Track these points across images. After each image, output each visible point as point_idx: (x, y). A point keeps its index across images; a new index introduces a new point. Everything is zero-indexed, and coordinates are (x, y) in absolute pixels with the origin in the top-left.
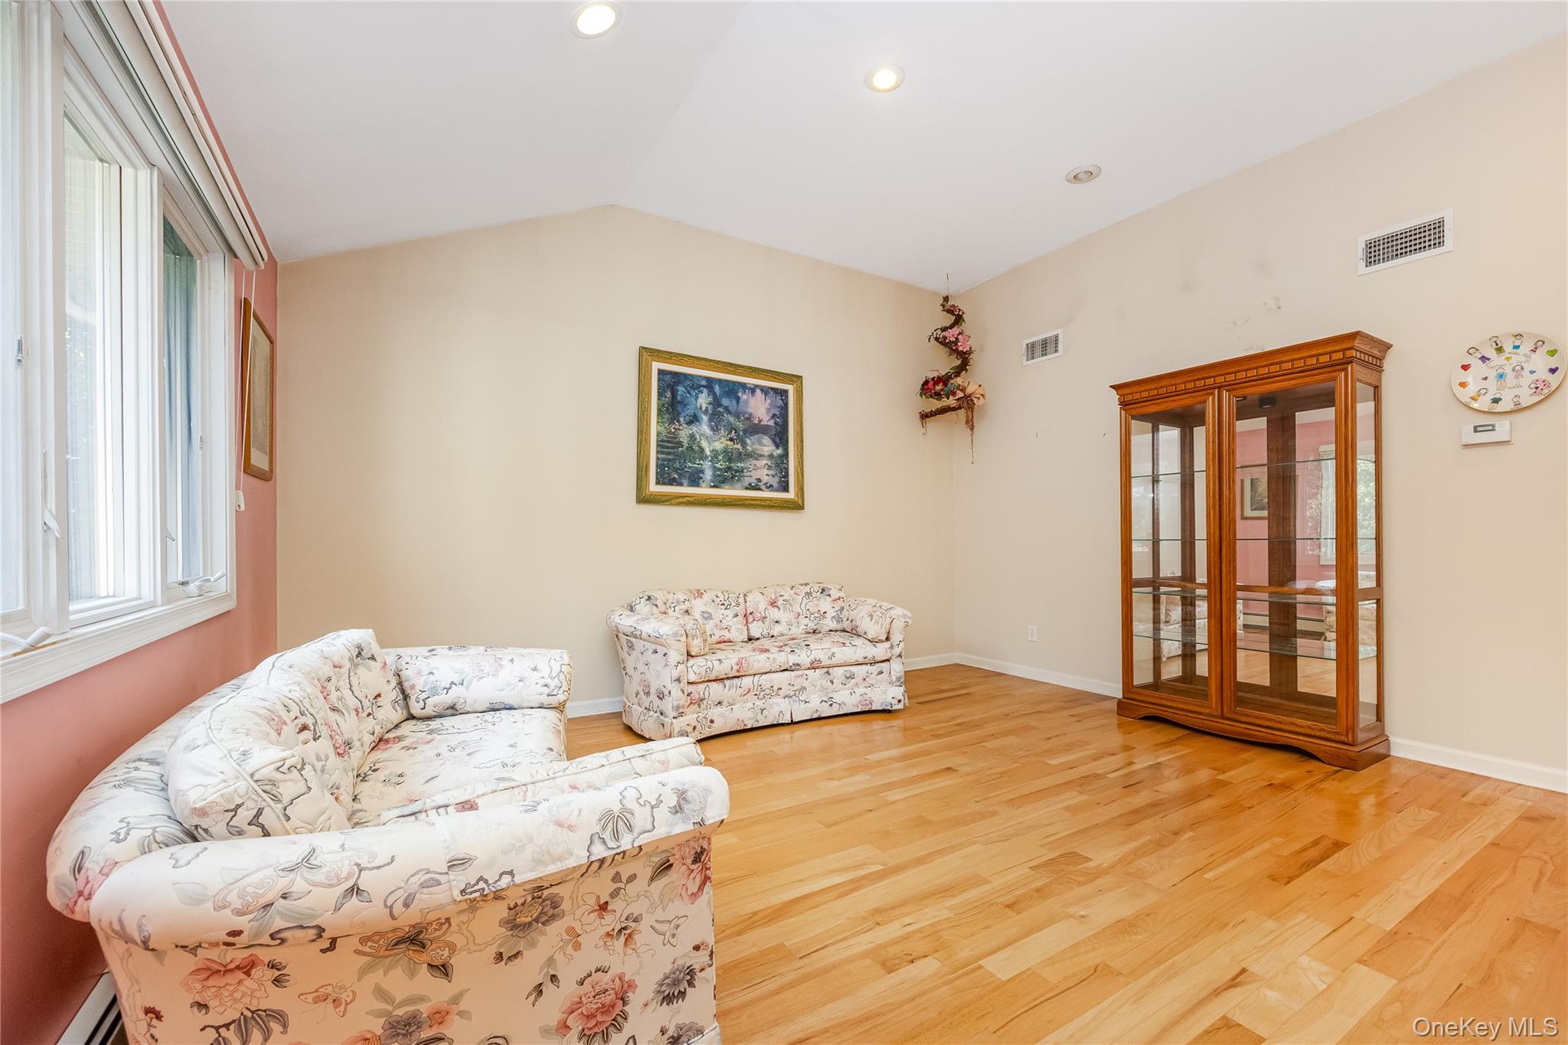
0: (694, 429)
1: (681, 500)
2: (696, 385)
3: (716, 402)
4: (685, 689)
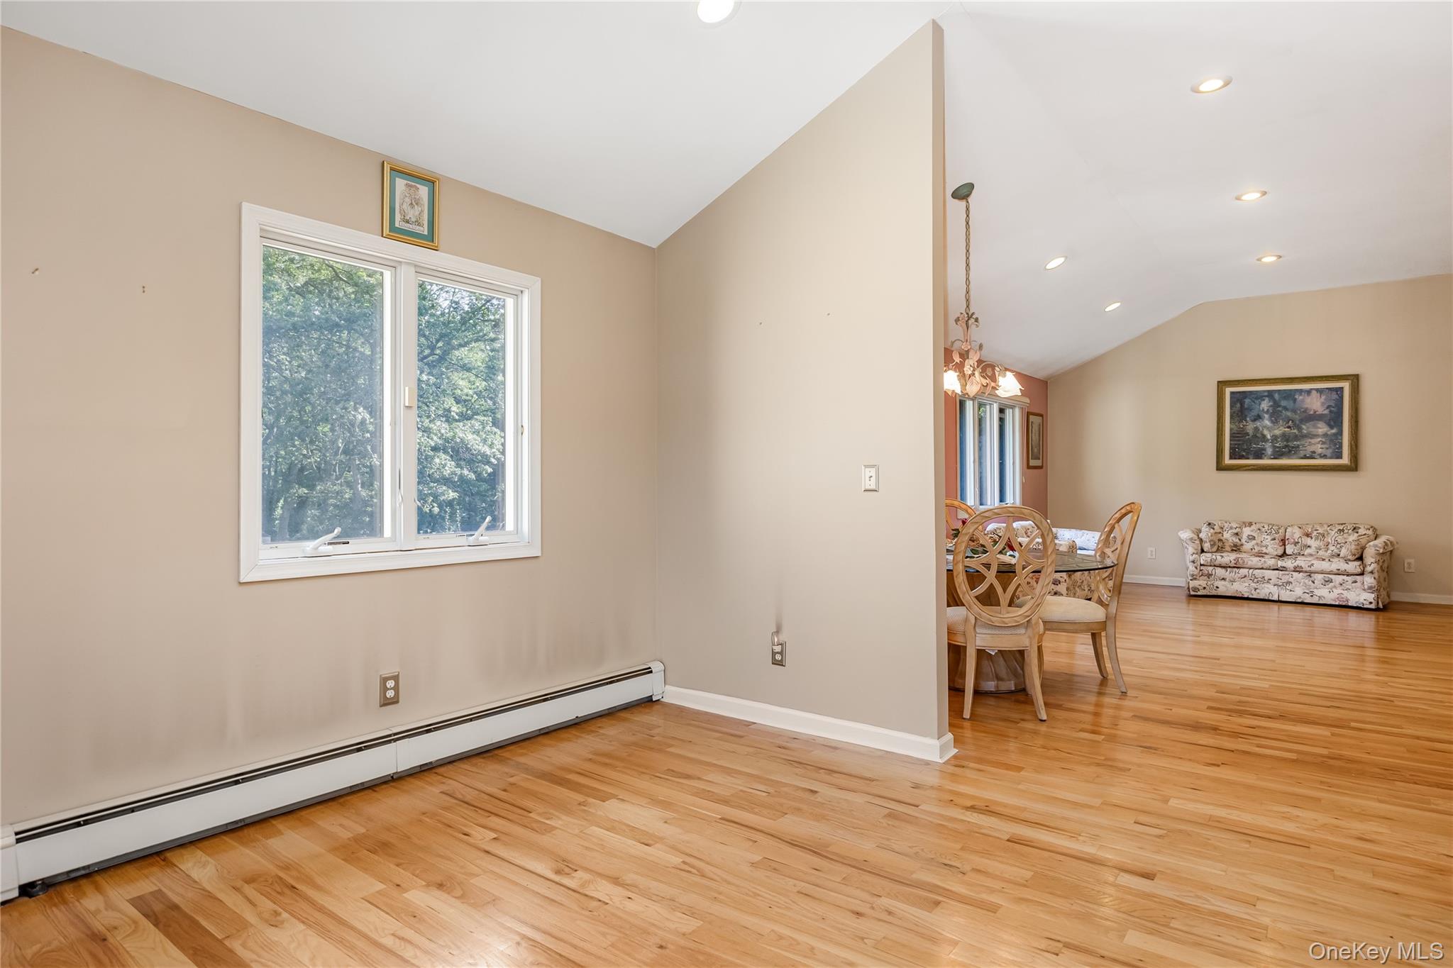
0: (1258, 424)
1: (1247, 468)
2: (1259, 396)
3: (1276, 405)
4: (1198, 567)
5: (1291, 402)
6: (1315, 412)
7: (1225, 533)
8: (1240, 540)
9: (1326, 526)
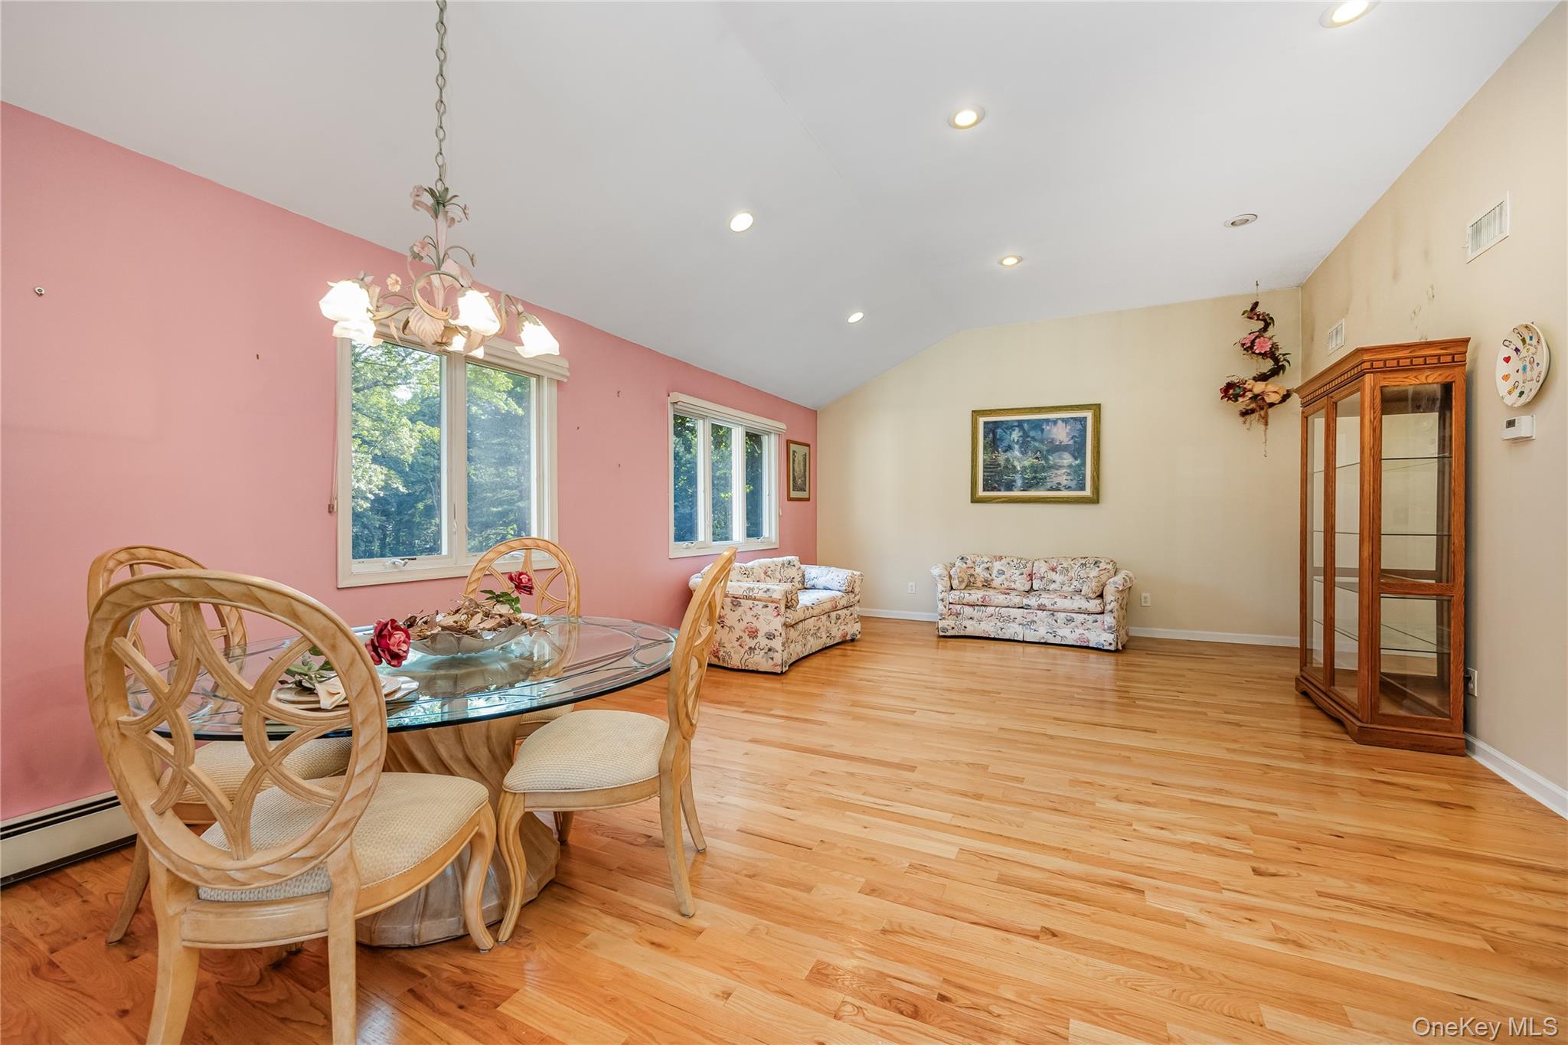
0: (1009, 454)
1: (999, 500)
2: (1009, 427)
3: (1025, 435)
4: (947, 606)
5: (1040, 433)
6: (1061, 442)
7: (977, 568)
8: (991, 575)
9: (1070, 560)
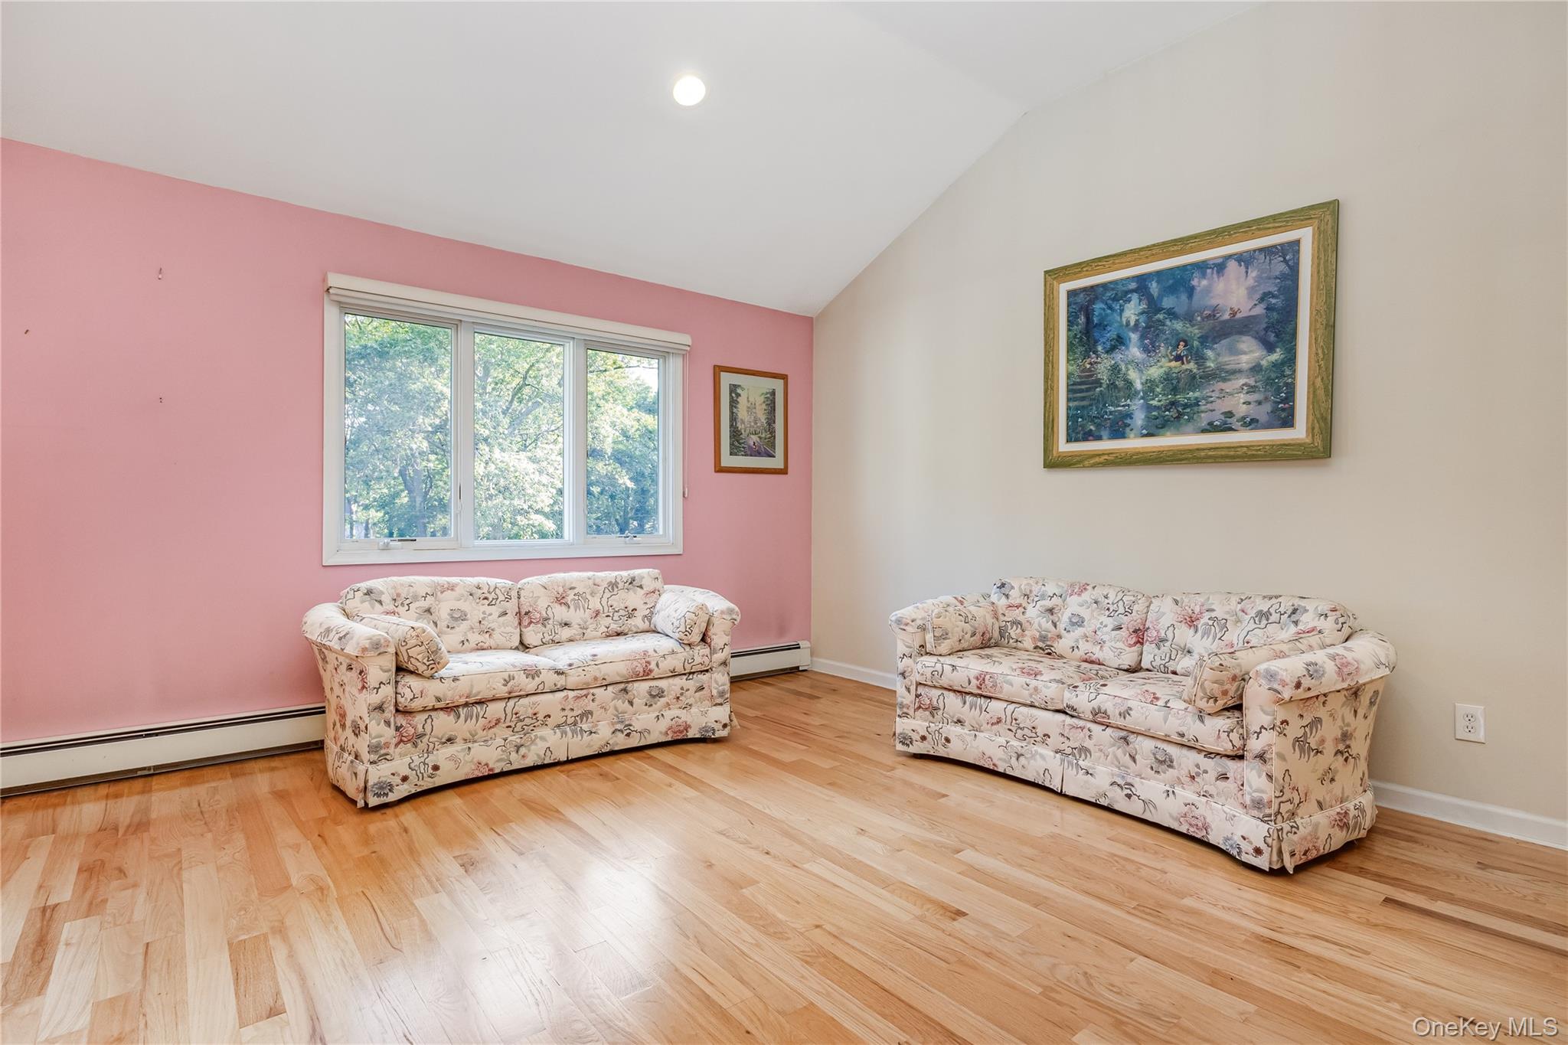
0: (1118, 356)
1: (1097, 459)
2: (1117, 293)
3: (1153, 307)
4: (913, 688)
5: (1184, 297)
7: (1030, 607)
9: (1234, 599)
